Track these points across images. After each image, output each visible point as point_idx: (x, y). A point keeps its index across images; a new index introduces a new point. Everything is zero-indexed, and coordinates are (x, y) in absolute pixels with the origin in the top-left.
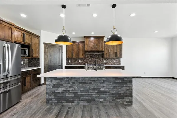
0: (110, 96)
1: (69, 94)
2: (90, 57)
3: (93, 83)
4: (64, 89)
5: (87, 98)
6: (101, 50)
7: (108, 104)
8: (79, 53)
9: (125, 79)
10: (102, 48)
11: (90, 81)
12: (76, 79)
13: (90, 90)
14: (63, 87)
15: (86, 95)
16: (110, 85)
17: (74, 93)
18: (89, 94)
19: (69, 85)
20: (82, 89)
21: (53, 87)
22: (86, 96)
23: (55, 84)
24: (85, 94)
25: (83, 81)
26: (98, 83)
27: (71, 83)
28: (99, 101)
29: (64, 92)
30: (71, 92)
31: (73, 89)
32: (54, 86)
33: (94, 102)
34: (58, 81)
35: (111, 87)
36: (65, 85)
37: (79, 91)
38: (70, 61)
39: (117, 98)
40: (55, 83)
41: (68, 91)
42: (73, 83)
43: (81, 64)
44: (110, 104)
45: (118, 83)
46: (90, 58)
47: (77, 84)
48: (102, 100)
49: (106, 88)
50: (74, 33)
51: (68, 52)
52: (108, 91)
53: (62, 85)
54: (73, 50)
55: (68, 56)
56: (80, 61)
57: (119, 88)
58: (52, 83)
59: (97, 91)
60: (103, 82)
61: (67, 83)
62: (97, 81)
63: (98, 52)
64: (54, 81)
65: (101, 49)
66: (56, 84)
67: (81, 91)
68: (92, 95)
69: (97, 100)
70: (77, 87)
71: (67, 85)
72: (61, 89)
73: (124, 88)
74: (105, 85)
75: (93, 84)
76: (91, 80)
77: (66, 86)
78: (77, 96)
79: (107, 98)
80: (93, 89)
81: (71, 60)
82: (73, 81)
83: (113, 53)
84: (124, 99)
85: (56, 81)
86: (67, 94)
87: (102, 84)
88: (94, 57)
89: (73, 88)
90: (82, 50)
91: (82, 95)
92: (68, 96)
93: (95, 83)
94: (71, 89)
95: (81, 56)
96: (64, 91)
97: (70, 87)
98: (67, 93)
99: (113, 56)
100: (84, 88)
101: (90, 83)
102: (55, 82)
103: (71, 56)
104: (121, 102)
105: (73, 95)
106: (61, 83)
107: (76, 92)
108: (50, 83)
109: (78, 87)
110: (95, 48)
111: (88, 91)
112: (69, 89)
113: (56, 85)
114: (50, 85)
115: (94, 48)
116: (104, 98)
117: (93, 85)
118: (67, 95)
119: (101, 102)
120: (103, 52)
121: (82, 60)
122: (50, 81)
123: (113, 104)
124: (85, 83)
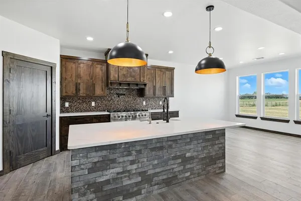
0: (199, 163)
1: (130, 179)
2: (117, 94)
3: (174, 146)
4: (119, 170)
5: (165, 177)
6: (142, 81)
7: (197, 179)
8: (94, 85)
9: (217, 132)
10: (144, 77)
11: (170, 143)
12: (145, 143)
13: (169, 159)
14: (117, 165)
15: (163, 171)
16: (199, 145)
17: (140, 174)
18: (169, 168)
19: (130, 158)
20: (156, 162)
21: (91, 171)
22: (164, 173)
23: (95, 162)
24: (162, 169)
25: (158, 145)
26: (182, 145)
27: (134, 153)
28: (183, 178)
29: (119, 176)
30: (134, 172)
31: (138, 166)
32: (94, 168)
33: (176, 181)
34: (104, 153)
35: (200, 149)
36: (121, 160)
37: (151, 167)
38: (67, 105)
39: (208, 165)
40: (96, 160)
41: (129, 171)
42: (139, 152)
43: (96, 109)
44: (199, 178)
45: (208, 140)
46: (115, 96)
47: (145, 153)
48: (188, 174)
49: (194, 151)
50: (90, 39)
51: (66, 81)
52: (196, 155)
53: (114, 161)
54: (78, 76)
55: (66, 92)
56: (93, 104)
57: (210, 147)
58: (90, 160)
59: (180, 161)
60: (189, 140)
61: (125, 153)
62: (180, 141)
63: (137, 85)
64: (94, 154)
65: (142, 79)
66: (98, 161)
67: (155, 167)
68: (173, 169)
69: (181, 177)
70: (145, 160)
71: (126, 159)
72: (112, 171)
73: (216, 146)
74: (192, 146)
75: (174, 148)
76: (171, 141)
77: (124, 162)
78: (147, 179)
79: (195, 169)
80: (175, 158)
81: (70, 102)
82: (138, 148)
83: (160, 87)
84: (215, 164)
85: (100, 154)
86: (127, 178)
87: (188, 145)
88: (124, 95)
89: (139, 162)
90: (102, 78)
91: (156, 174)
92: (129, 182)
93: (178, 145)
94: (135, 166)
95: (98, 91)
96: (118, 174)
97: (132, 162)
98: (125, 177)
99: (159, 94)
100: (159, 158)
101: (170, 147)
102: (95, 157)
103: (74, 92)
104: (212, 170)
105: (139, 179)
106: (112, 157)
107: (144, 170)
108: (82, 161)
109: (149, 159)
110: (131, 76)
111: (166, 163)
112: (129, 168)
113: (98, 165)
114: (82, 167)
115: (129, 75)
116: (191, 169)
117: (174, 150)
118: (126, 182)
119: (188, 178)
120: (145, 85)
121: (98, 101)
122: (82, 157)
123: (203, 177)
124: (161, 148)
